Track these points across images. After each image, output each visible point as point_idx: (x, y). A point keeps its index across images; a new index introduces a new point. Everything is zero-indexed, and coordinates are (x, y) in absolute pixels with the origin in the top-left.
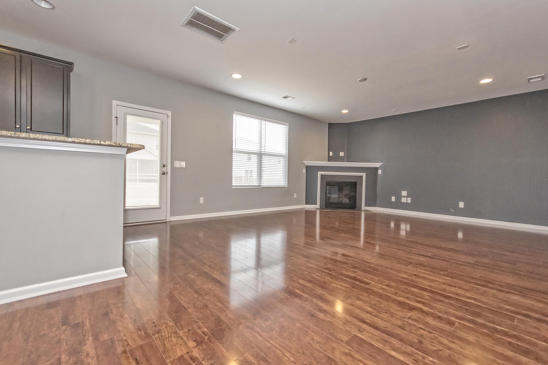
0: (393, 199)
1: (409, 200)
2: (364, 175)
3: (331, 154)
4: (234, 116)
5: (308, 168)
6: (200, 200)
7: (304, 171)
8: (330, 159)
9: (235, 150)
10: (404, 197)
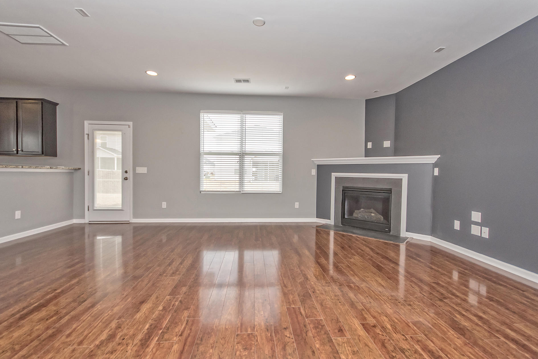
0: (457, 225)
1: (485, 233)
2: (404, 177)
3: (370, 145)
4: (202, 115)
5: (319, 167)
6: (163, 205)
7: (314, 172)
8: (368, 153)
9: (202, 152)
10: (476, 223)
